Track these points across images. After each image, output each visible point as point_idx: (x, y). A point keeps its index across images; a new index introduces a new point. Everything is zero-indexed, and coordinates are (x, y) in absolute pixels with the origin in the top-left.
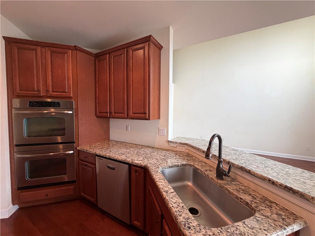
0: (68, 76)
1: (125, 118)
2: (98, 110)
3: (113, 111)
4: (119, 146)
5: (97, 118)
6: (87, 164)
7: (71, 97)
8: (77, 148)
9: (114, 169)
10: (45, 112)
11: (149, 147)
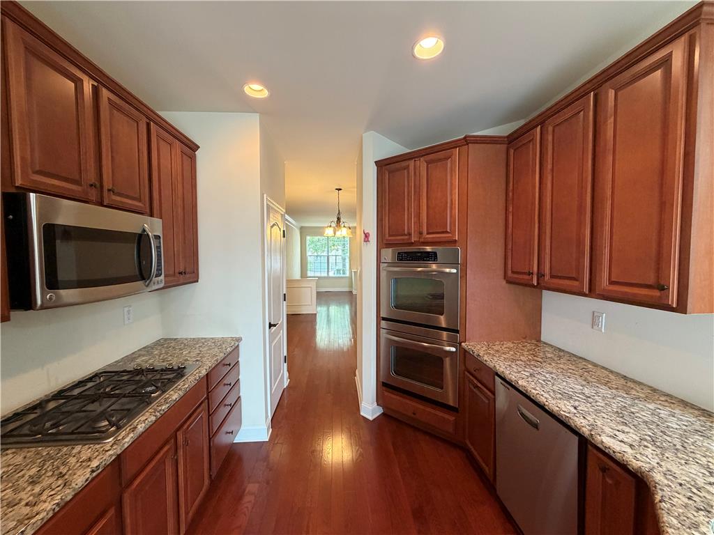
0: (452, 200)
1: (585, 295)
2: (509, 266)
3: (547, 271)
4: (562, 366)
5: (507, 285)
6: (479, 385)
7: (455, 241)
8: (463, 344)
9: (536, 426)
10: (419, 269)
11: (685, 404)
